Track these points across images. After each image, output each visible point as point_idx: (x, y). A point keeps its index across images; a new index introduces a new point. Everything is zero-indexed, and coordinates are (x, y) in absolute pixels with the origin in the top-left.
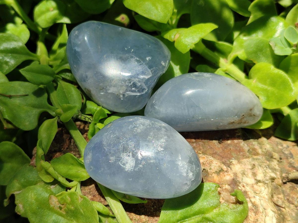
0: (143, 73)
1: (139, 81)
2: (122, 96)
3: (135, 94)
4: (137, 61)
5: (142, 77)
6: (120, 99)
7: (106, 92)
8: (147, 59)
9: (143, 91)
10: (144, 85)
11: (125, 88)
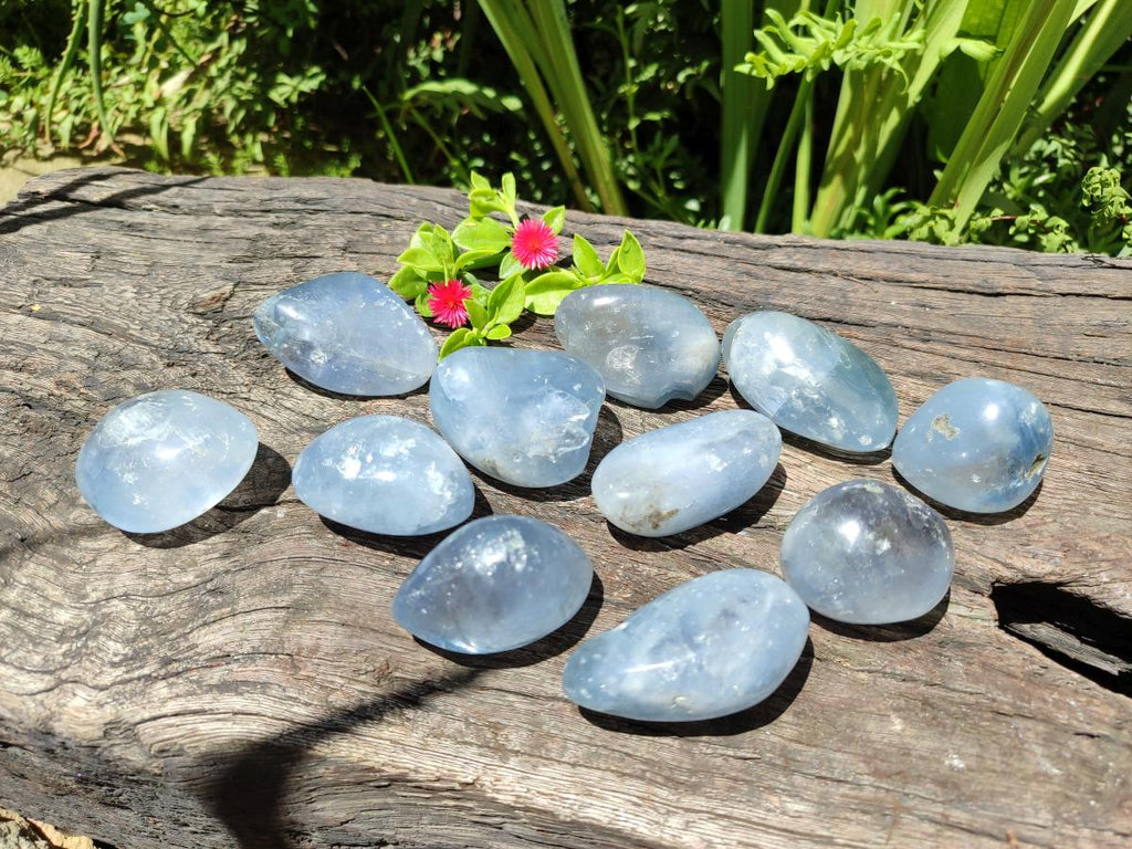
0: (576, 412)
1: (574, 427)
2: (552, 457)
3: (570, 449)
4: (560, 394)
5: (575, 418)
6: (550, 462)
7: (525, 457)
8: (575, 388)
9: (582, 441)
10: (582, 430)
11: (554, 443)
